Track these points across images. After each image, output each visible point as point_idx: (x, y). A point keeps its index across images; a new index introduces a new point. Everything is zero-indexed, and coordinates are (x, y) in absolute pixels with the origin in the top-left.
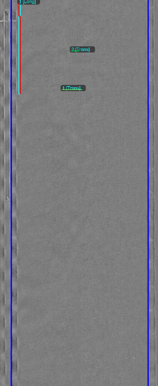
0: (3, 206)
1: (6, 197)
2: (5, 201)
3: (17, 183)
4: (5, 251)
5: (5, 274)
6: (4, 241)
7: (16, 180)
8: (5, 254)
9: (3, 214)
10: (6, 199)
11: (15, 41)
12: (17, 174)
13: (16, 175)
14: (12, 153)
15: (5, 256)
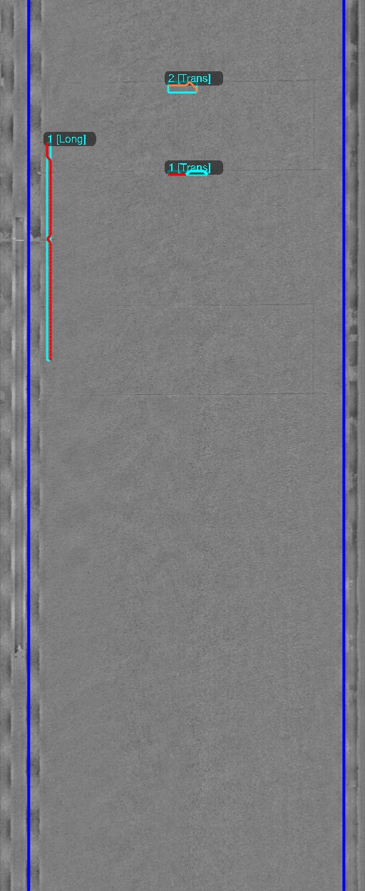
0: (9, 668)
1: (16, 647)
2: (13, 655)
3: (40, 615)
4: (12, 771)
5: (12, 823)
6: (10, 747)
7: (38, 607)
8: (12, 778)
9: (8, 687)
10: (16, 651)
11: (39, 287)
12: (41, 593)
13: (38, 595)
14: (31, 545)
15: (12, 783)
